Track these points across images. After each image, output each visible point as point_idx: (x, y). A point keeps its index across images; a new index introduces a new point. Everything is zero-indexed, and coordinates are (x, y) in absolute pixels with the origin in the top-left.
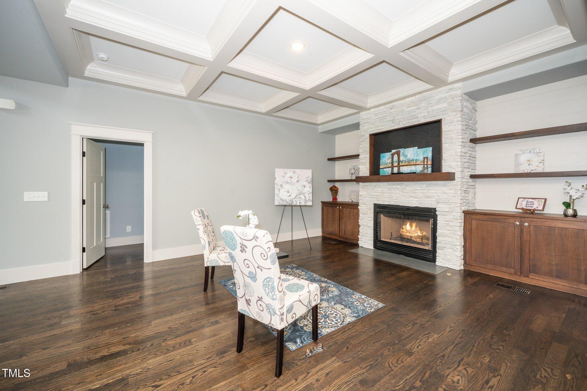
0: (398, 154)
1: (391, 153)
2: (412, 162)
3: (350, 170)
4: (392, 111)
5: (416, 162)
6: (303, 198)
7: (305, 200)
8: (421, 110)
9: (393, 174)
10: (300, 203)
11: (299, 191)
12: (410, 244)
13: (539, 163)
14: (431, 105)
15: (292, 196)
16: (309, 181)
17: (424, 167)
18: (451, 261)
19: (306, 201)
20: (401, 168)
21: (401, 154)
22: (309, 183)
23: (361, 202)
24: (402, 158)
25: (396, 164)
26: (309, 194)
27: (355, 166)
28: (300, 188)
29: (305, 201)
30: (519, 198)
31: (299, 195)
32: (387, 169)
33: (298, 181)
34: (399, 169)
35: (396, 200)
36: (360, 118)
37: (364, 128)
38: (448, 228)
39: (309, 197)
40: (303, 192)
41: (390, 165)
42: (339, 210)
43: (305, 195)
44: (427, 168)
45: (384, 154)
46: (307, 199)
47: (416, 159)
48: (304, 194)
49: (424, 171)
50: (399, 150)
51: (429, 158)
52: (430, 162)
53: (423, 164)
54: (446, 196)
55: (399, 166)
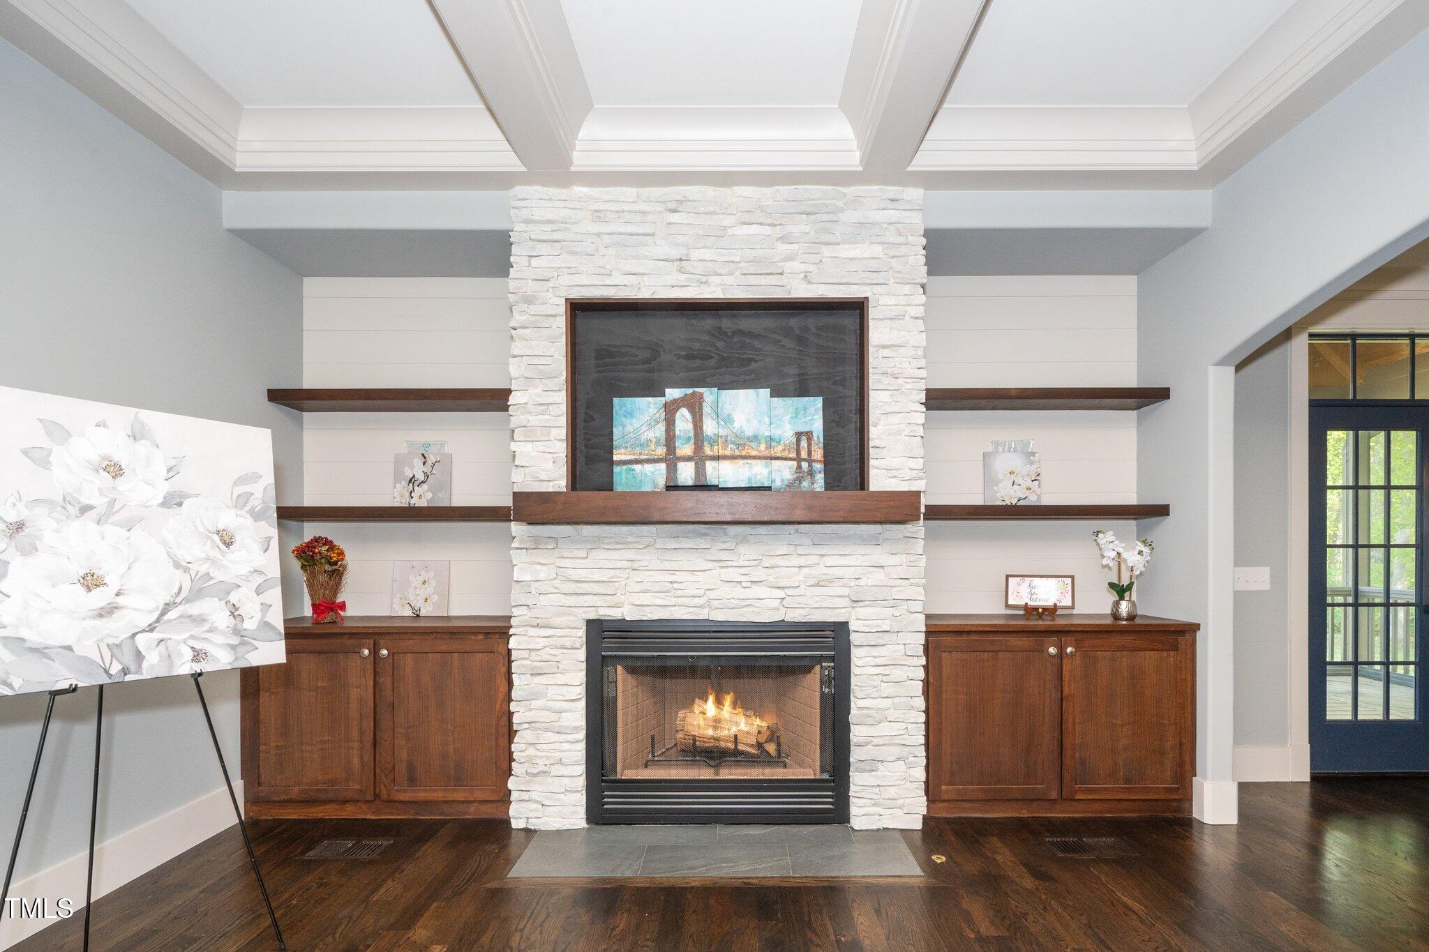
0: (695, 406)
1: (661, 400)
2: (754, 445)
3: (399, 462)
4: (675, 218)
5: (767, 448)
6: (222, 619)
7: (237, 632)
8: (796, 246)
9: (672, 487)
10: (198, 655)
11: (186, 570)
12: (748, 771)
13: (1033, 481)
14: (830, 238)
15: (125, 611)
16: (256, 502)
17: (799, 467)
18: (900, 802)
19: (242, 639)
20: (710, 466)
21: (707, 409)
22: (257, 516)
23: (519, 617)
24: (709, 427)
25: (685, 449)
26: (259, 591)
27: (427, 445)
28: (196, 550)
29: (235, 641)
30: (1008, 577)
31: (187, 600)
32: (648, 468)
33: (173, 501)
34: (700, 470)
35: (697, 601)
36: (513, 212)
37: (534, 262)
38: (887, 689)
39: (266, 607)
40: (219, 576)
41: (661, 451)
42: (370, 668)
43: (233, 598)
44: (811, 475)
45: (629, 401)
46: (250, 625)
47: (767, 434)
48: (224, 590)
49: (800, 482)
50: (697, 390)
51: (815, 435)
52: (818, 454)
53: (793, 455)
54: (883, 577)
55: (699, 458)
